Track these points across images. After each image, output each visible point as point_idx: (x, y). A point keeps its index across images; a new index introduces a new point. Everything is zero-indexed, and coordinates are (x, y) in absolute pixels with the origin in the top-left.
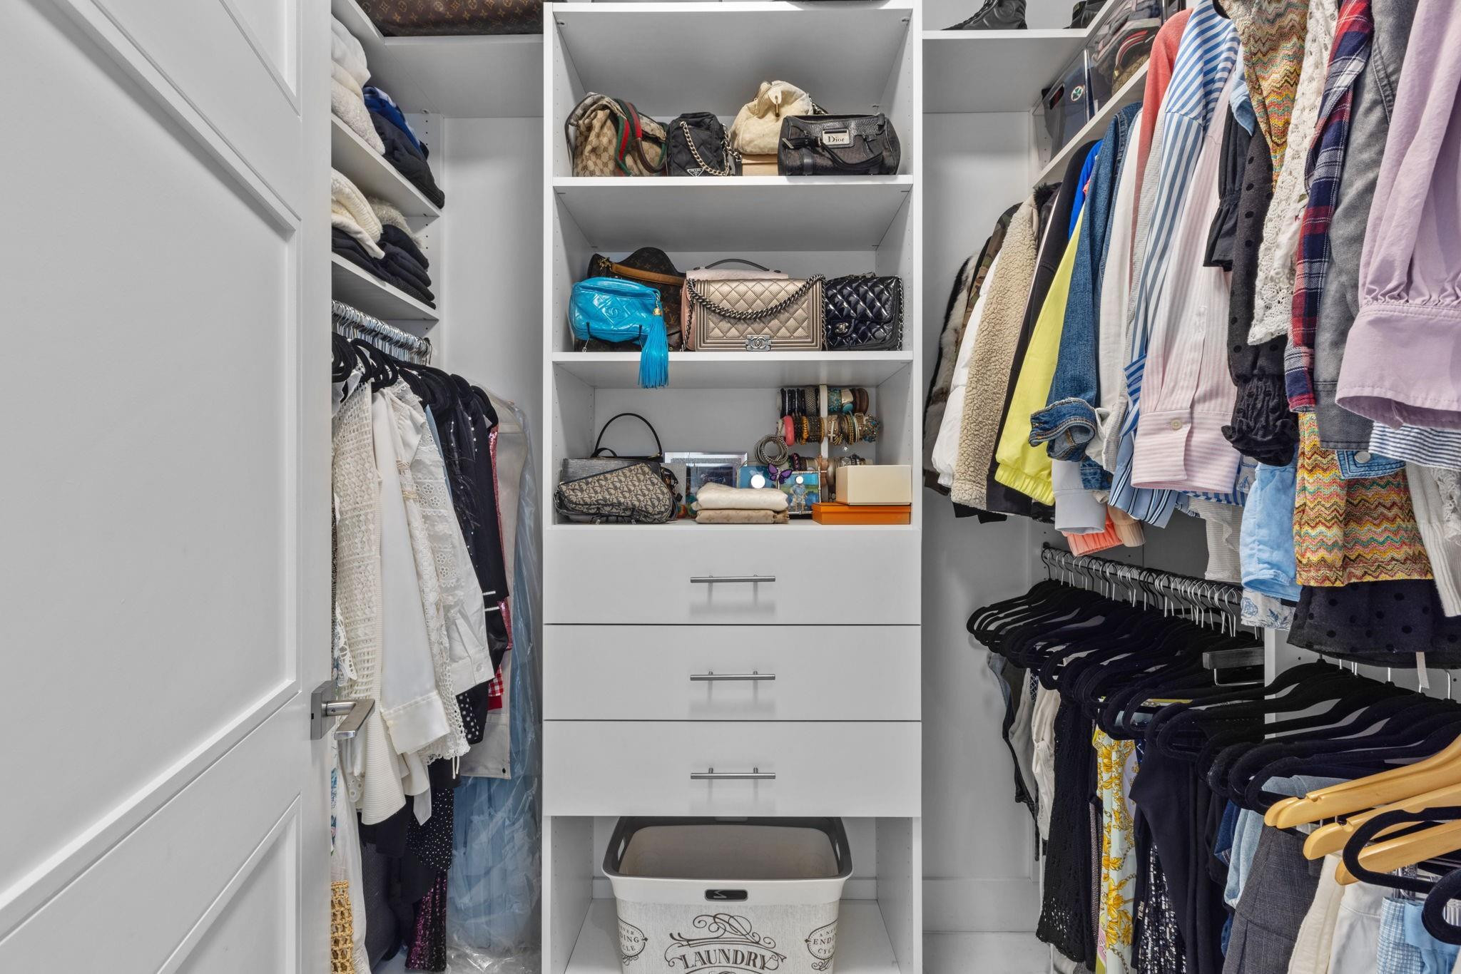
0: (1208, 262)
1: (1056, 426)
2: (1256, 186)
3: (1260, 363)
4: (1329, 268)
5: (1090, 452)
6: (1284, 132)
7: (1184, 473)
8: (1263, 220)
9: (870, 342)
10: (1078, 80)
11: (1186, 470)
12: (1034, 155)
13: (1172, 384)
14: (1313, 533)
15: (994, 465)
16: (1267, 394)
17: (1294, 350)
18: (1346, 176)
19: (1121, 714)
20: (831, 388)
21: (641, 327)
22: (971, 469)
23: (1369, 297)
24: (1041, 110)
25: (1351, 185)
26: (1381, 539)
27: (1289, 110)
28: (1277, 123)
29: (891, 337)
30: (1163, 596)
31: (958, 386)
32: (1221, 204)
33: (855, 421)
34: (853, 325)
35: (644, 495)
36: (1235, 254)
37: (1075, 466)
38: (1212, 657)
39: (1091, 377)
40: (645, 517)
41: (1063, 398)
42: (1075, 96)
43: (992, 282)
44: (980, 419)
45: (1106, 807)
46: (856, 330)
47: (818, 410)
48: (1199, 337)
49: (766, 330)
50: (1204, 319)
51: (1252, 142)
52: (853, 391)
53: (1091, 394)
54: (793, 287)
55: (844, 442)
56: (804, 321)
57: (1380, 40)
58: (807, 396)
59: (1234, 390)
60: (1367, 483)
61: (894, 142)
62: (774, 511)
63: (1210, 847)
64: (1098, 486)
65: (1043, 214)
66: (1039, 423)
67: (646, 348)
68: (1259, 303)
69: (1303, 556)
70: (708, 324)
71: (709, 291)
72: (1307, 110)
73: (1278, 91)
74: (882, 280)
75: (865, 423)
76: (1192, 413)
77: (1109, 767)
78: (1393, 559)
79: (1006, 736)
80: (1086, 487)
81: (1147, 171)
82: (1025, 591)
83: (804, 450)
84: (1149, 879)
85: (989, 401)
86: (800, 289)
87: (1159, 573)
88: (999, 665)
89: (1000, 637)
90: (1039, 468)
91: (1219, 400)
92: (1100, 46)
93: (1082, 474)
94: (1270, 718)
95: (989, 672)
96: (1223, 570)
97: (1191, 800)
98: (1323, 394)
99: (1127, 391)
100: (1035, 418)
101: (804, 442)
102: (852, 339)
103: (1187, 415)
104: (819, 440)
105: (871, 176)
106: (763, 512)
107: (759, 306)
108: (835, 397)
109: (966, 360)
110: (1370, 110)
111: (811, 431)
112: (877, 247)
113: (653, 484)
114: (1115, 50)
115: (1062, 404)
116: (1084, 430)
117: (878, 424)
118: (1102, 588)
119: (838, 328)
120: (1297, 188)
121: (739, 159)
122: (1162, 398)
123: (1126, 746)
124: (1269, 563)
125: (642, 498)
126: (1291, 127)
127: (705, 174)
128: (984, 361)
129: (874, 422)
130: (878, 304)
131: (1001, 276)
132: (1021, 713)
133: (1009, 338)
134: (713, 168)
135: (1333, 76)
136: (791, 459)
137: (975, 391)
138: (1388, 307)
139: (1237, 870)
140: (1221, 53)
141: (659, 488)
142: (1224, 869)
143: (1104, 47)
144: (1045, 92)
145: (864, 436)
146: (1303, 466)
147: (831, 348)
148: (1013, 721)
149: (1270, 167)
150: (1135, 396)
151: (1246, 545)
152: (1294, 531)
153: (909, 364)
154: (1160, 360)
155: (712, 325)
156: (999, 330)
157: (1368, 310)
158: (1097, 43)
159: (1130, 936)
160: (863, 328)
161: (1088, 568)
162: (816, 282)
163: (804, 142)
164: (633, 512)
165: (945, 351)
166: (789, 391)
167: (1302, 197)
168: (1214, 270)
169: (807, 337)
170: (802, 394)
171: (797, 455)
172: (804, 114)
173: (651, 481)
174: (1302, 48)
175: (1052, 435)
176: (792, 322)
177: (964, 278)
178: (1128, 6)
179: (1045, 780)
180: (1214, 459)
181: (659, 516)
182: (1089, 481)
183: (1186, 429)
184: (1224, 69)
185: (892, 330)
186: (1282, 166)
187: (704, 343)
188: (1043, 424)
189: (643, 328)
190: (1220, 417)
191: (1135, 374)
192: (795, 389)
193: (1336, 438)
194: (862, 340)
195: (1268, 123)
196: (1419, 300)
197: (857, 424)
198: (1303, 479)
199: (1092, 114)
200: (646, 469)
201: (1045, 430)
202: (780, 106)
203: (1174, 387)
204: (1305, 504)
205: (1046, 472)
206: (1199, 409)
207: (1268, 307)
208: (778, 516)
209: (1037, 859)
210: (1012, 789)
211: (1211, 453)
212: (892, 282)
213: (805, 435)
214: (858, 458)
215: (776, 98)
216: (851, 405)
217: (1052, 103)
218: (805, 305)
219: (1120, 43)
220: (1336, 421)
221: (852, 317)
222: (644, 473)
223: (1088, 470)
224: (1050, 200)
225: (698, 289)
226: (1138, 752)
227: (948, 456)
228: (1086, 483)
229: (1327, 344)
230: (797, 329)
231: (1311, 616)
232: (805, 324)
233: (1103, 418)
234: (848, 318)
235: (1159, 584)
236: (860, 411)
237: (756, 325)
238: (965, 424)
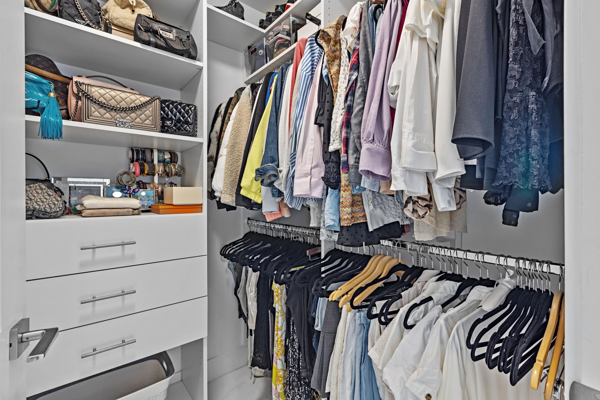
0: (315, 123)
1: (265, 174)
2: (329, 102)
3: (332, 157)
4: (350, 131)
5: (275, 184)
6: (337, 88)
7: (309, 191)
8: (332, 113)
9: (182, 132)
10: (261, 47)
11: (310, 191)
12: (245, 70)
13: (305, 162)
14: (345, 210)
15: (239, 188)
16: (333, 167)
17: (344, 155)
18: (354, 105)
19: (283, 276)
20: (159, 151)
21: (39, 102)
22: (229, 189)
23: (365, 142)
24: (247, 54)
25: (355, 108)
26: (358, 211)
27: (338, 81)
28: (335, 84)
29: (193, 131)
30: (290, 233)
31: (222, 155)
32: (318, 105)
33: (172, 166)
34: (174, 122)
35: (43, 202)
36: (324, 122)
37: (269, 189)
38: (309, 252)
39: (276, 157)
40: (43, 214)
41: (267, 164)
42: (260, 53)
43: (236, 115)
44: (232, 169)
45: (277, 310)
46: (175, 126)
47: (153, 161)
48: (312, 147)
49: (128, 118)
50: (313, 142)
51: (328, 88)
52: (170, 153)
53: (276, 163)
54: (144, 99)
55: (166, 176)
56: (150, 117)
57: (361, 69)
58: (146, 153)
59: (324, 165)
60: (354, 195)
61: (194, 46)
62: (133, 209)
63: (309, 313)
64: (277, 196)
65: (254, 94)
66: (259, 172)
67: (45, 115)
68: (332, 139)
69: (343, 217)
70: (91, 109)
71: (91, 91)
72: (342, 83)
73: (335, 74)
74: (188, 105)
75: (177, 168)
76: (311, 172)
77: (277, 296)
78: (360, 216)
79: (236, 294)
80: (273, 197)
81: (294, 88)
82: (241, 237)
83: (145, 179)
84: (290, 330)
85: (235, 162)
86: (148, 101)
87: (289, 226)
88: (232, 267)
89: (235, 256)
90: (257, 190)
91: (318, 168)
92: (270, 38)
93: (272, 192)
94: (323, 269)
95: (229, 270)
96: (315, 223)
97: (303, 299)
98: (350, 168)
99: (290, 163)
100: (257, 170)
101: (145, 175)
102: (173, 129)
103: (310, 173)
104: (154, 175)
105: (184, 57)
106: (126, 210)
107: (123, 105)
108: (161, 155)
109: (226, 145)
110: (359, 88)
111: (149, 170)
112: (181, 90)
113: (49, 195)
114: (275, 42)
115: (267, 166)
116: (275, 176)
117: (183, 168)
118: (270, 233)
119: (166, 123)
120: (341, 106)
121: (110, 25)
122: (302, 166)
123: (283, 287)
124: (332, 220)
125: (41, 204)
126: (338, 87)
127: (88, 25)
128: (233, 147)
129: (181, 168)
130: (186, 116)
131: (239, 113)
132: (242, 284)
133: (242, 139)
134: (94, 24)
135: (351, 75)
136: (138, 183)
137: (230, 158)
138: (370, 145)
139: (318, 318)
140: (315, 56)
141: (55, 197)
142: (314, 319)
143: (271, 39)
144: (249, 47)
145: (176, 174)
146: (342, 190)
147: (162, 132)
148: (239, 287)
149: (333, 97)
150: (293, 164)
151: (327, 215)
152: (340, 210)
153: (202, 144)
154: (301, 153)
155: (93, 109)
156: (238, 135)
157: (365, 145)
158: (269, 37)
159: (284, 352)
160: (179, 125)
161: (265, 226)
162: (156, 99)
163: (150, 30)
164: (33, 212)
165: (212, 140)
166: (136, 150)
167: (343, 109)
168: (316, 126)
169: (152, 125)
170: (144, 152)
171: (141, 181)
172: (148, 16)
173: (48, 194)
174: (340, 64)
175: (263, 177)
176: (143, 116)
177: (220, 111)
178: (279, 28)
179: (253, 307)
180: (317, 187)
181: (55, 214)
182: (274, 194)
183: (309, 177)
184: (316, 62)
185: (193, 128)
186: (336, 98)
187: (88, 118)
188: (260, 173)
189: (41, 102)
190: (318, 174)
191: (293, 157)
192: (140, 149)
193: (353, 182)
194: (178, 131)
195: (333, 83)
196: (376, 144)
197: (173, 168)
198: (342, 194)
199: (267, 62)
200: (44, 187)
201: (261, 175)
202: (135, 7)
203: (305, 163)
204: (343, 201)
205: (259, 191)
206: (313, 170)
207: (334, 141)
208: (136, 212)
209: (247, 337)
210: (237, 313)
211: (317, 185)
212: (193, 107)
213: (146, 172)
214: (174, 184)
215: (133, 2)
216: (169, 160)
217: (252, 53)
218: (150, 109)
219: (277, 40)
220: (353, 177)
221: (173, 119)
222: (42, 189)
223: (274, 190)
224: (257, 89)
225: (83, 87)
226: (286, 288)
227: (218, 183)
228: (273, 195)
229: (351, 154)
230: (146, 120)
231: (343, 235)
232: (151, 118)
233: (281, 171)
234: (171, 119)
235: (290, 229)
236: (174, 162)
237: (122, 114)
238: (226, 171)
